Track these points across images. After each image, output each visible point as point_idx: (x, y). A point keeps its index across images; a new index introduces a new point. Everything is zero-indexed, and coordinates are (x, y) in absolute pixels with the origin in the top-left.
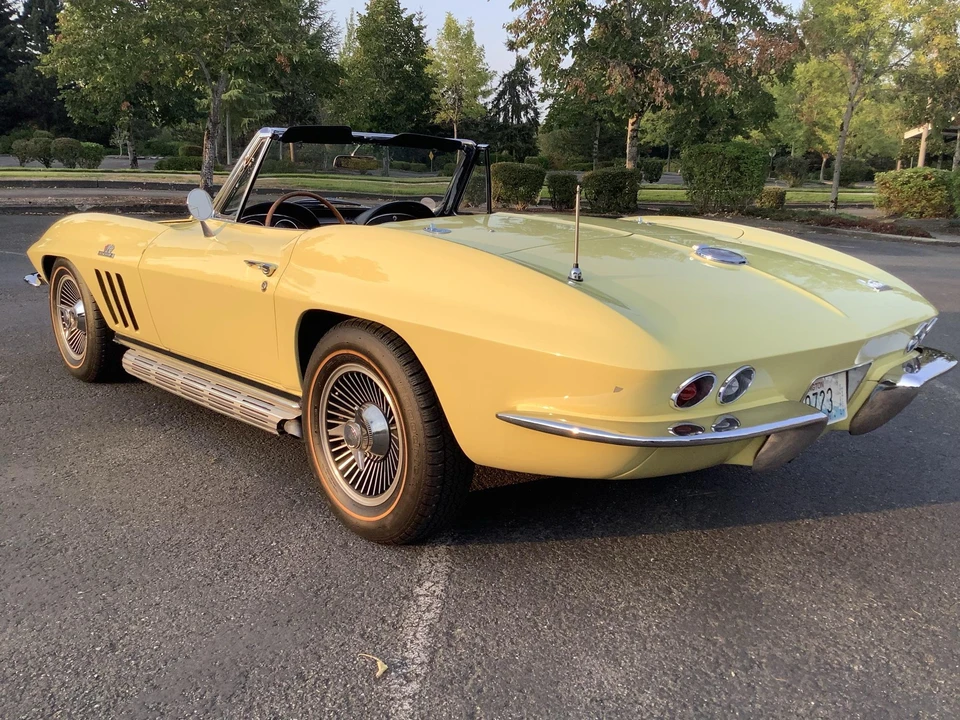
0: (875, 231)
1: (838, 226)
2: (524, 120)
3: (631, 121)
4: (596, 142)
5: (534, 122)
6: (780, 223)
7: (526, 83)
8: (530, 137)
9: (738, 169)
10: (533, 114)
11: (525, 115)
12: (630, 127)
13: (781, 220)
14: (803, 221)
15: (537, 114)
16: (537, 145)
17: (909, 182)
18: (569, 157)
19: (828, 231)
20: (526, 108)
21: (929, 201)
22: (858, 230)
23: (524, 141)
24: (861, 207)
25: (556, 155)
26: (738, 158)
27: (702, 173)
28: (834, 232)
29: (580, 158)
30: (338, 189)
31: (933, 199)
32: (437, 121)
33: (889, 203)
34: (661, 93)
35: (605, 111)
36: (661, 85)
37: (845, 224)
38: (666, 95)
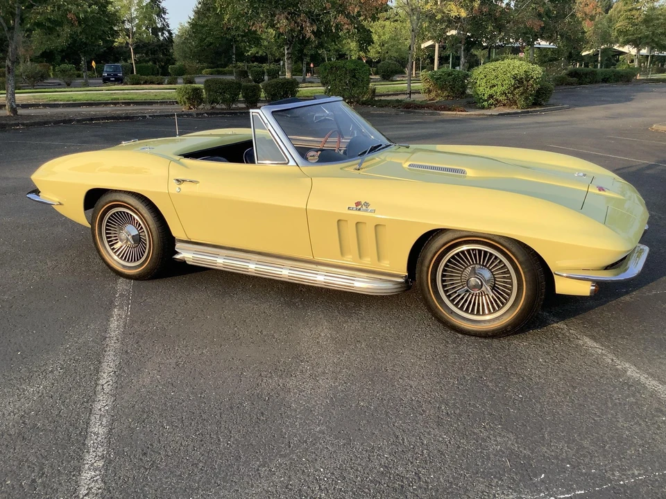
0: (435, 109)
1: (415, 108)
2: (161, 38)
4: (234, 56)
5: (170, 40)
6: (382, 109)
7: (160, 11)
8: (168, 51)
9: (354, 76)
10: (167, 35)
11: (162, 35)
12: (286, 52)
13: (383, 107)
14: (395, 107)
15: (170, 34)
16: (173, 57)
18: (196, 65)
19: (411, 112)
20: (162, 30)
23: (163, 54)
25: (187, 64)
26: (354, 69)
27: (335, 80)
28: (415, 113)
29: (205, 65)
30: (79, 100)
32: (116, 44)
33: (430, 91)
34: (309, 31)
35: (238, 35)
36: (308, 25)
37: (418, 107)
38: (313, 32)
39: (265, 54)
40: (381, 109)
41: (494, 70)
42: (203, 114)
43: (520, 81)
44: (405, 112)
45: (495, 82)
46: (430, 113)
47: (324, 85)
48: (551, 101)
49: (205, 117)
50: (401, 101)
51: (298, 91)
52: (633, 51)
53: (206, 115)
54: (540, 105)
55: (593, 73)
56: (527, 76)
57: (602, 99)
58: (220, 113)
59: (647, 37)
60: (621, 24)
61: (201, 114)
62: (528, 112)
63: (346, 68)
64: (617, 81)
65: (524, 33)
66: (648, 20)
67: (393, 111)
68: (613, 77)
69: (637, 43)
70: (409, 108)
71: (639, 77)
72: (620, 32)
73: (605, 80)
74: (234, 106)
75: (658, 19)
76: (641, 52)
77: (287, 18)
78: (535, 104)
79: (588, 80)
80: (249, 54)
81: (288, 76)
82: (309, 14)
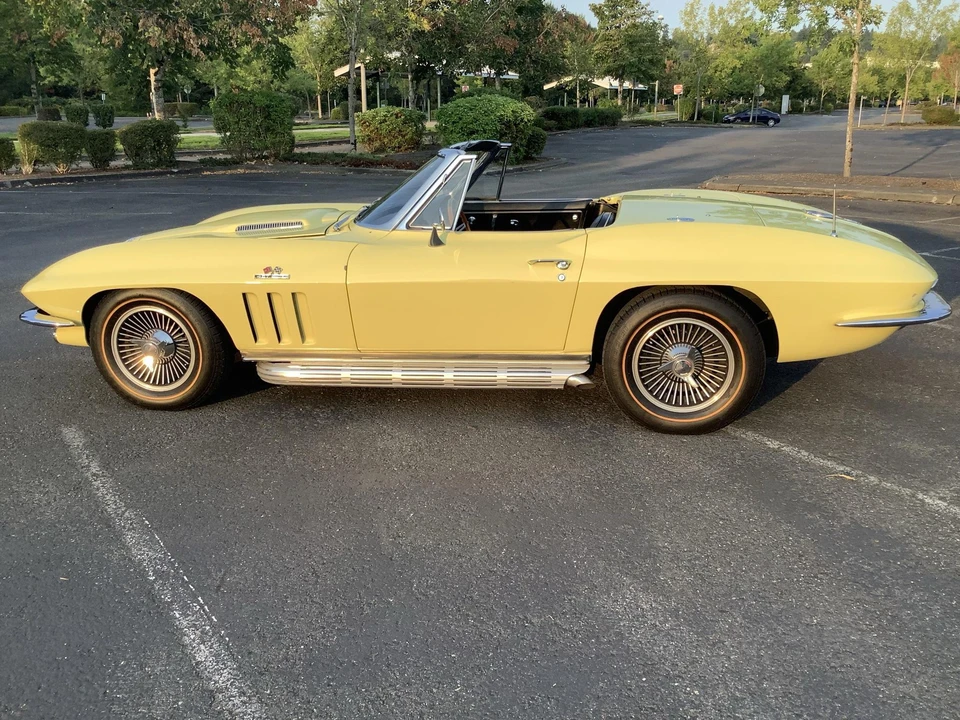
0: (398, 167)
1: (367, 166)
3: (152, 71)
6: (320, 167)
9: (269, 117)
12: (152, 78)
13: (318, 164)
14: (337, 164)
17: (385, 121)
19: (363, 171)
21: (403, 136)
22: (383, 168)
24: (331, 143)
26: (268, 106)
27: (237, 123)
28: (368, 172)
31: (406, 134)
33: (371, 140)
34: (194, 45)
35: (41, 51)
36: (193, 35)
37: (372, 164)
38: (201, 47)
39: (74, 83)
40: (315, 167)
41: (471, 110)
42: (24, 181)
43: (508, 125)
44: (354, 171)
45: (474, 126)
46: (391, 172)
47: (219, 130)
48: (544, 153)
49: (28, 187)
50: (342, 155)
51: (180, 141)
52: (616, 83)
53: (28, 184)
54: (532, 159)
55: (575, 113)
56: (516, 118)
57: (599, 148)
58: (54, 180)
59: (631, 65)
60: (598, 46)
61: (18, 182)
62: (521, 170)
63: (254, 105)
64: (602, 124)
65: (493, 57)
66: (631, 42)
67: (334, 171)
68: (597, 119)
69: (619, 73)
70: (358, 166)
71: (625, 119)
72: (600, 58)
73: (589, 124)
74: (74, 166)
75: (644, 41)
76: (624, 85)
77: (159, 25)
78: (528, 158)
79: (569, 123)
80: (46, 82)
81: (158, 116)
82: (193, 19)
